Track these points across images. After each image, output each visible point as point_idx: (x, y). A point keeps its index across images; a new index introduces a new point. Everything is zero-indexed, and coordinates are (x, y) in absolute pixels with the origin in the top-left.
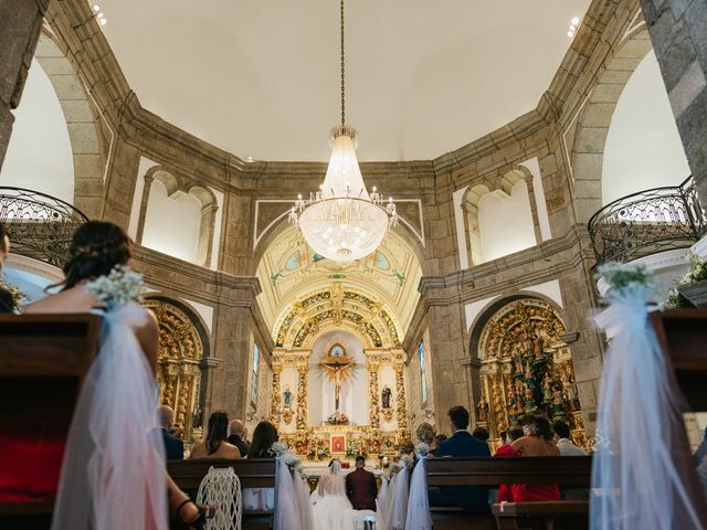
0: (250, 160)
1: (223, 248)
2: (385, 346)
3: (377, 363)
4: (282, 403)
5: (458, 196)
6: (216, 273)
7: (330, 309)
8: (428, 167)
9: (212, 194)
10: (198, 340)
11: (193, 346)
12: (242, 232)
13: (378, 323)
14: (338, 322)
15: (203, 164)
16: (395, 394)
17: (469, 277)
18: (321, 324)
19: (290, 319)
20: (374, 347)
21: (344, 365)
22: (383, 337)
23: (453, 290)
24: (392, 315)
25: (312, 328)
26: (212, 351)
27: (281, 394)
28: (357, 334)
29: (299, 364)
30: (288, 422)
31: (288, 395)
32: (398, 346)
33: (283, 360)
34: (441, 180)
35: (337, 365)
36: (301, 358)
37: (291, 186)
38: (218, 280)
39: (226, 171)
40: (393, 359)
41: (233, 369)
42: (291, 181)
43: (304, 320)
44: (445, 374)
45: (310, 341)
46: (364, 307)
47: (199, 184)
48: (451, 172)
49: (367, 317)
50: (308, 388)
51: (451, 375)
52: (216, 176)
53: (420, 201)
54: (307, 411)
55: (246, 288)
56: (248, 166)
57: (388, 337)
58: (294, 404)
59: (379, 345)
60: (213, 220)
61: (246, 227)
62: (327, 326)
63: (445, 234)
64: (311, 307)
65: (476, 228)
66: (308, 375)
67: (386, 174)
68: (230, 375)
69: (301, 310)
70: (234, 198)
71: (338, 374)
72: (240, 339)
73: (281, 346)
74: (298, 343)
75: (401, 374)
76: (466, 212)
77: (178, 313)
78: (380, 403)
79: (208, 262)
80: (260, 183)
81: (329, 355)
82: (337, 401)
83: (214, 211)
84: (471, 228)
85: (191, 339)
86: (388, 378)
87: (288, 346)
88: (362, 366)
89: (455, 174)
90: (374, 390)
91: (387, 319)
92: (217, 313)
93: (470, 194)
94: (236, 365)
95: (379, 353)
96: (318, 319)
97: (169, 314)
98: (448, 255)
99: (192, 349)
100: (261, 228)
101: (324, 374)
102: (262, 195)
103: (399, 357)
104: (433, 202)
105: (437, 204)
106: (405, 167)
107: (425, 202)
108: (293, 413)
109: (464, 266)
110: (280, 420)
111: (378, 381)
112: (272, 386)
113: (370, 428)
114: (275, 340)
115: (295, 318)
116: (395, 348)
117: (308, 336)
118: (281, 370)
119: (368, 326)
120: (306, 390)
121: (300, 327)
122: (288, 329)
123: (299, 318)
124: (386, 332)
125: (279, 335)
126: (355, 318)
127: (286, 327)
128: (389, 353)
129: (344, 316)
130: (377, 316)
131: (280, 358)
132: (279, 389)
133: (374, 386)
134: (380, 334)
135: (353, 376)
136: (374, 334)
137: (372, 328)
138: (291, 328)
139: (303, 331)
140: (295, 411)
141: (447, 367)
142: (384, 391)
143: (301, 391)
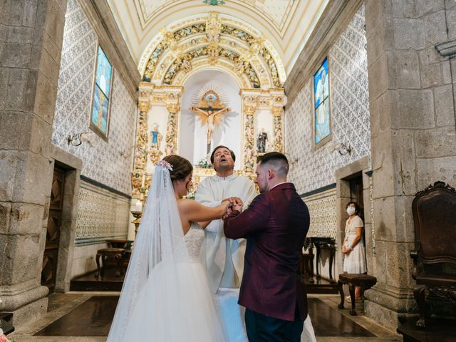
2: (263, 87)
3: (254, 105)
4: (150, 143)
7: (206, 44)
13: (258, 63)
14: (213, 62)
16: (271, 139)
18: (195, 61)
19: (161, 50)
20: (250, 87)
21: (218, 110)
22: (261, 78)
24: (274, 53)
25: (184, 65)
27: (149, 133)
28: (233, 75)
29: (168, 102)
30: (154, 162)
31: (155, 134)
32: (278, 85)
33: (151, 98)
35: (210, 109)
36: (171, 96)
40: (271, 102)
41: (18, 39)
43: (176, 55)
44: (405, 71)
45: (181, 78)
46: (243, 44)
49: (245, 56)
50: (178, 130)
51: (415, 75)
57: (268, 78)
58: (163, 145)
59: (257, 87)
62: (201, 65)
64: (185, 41)
66: (179, 114)
69: (172, 43)
71: (211, 118)
73: (149, 80)
74: (168, 82)
75: (279, 118)
81: (204, 100)
82: (209, 146)
86: (265, 122)
87: (157, 81)
88: (235, 114)
90: (249, 134)
91: (268, 57)
94: (23, 33)
95: (258, 93)
96: (192, 55)
101: (197, 118)
103: (279, 99)
108: (161, 153)
110: (146, 160)
111: (254, 124)
112: (138, 124)
113: (244, 173)
114: (142, 73)
115: (166, 51)
116: (275, 90)
117: (180, 73)
118: (149, 107)
119: (247, 64)
120: (175, 129)
121: (171, 62)
122: (158, 62)
123: (170, 52)
124: (266, 72)
125: (147, 68)
126: (232, 56)
127: (155, 60)
128: (268, 95)
129: (220, 54)
130: (257, 54)
131: (148, 94)
132: (146, 127)
133: (249, 129)
134: (259, 74)
135: (225, 123)
136: (252, 74)
137: (251, 68)
138: (161, 63)
139: (174, 67)
140: (163, 151)
141: (409, 63)
142: (260, 135)
143: (170, 130)
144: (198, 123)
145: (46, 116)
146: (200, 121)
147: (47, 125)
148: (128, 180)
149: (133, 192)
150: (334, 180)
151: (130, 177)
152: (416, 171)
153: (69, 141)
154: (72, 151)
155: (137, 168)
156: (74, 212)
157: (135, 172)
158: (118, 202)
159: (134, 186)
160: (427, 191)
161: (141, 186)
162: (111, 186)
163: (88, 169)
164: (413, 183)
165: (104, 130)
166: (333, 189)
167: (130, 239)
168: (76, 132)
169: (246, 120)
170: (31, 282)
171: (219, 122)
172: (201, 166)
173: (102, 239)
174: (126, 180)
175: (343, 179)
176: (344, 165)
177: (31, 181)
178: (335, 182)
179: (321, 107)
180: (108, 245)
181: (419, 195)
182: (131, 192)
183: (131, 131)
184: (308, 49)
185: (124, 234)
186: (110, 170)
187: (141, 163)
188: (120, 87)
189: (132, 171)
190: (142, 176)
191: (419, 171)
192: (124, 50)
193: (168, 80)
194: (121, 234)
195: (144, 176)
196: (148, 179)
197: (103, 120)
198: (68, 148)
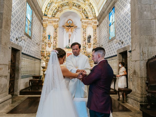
2: (90, 18)
3: (86, 25)
4: (47, 39)
7: (68, 1)
13: (88, 9)
14: (70, 8)
18: (64, 8)
19: (50, 4)
20: (85, 18)
21: (72, 27)
22: (89, 14)
24: (94, 5)
25: (60, 9)
27: (47, 35)
28: (78, 13)
29: (54, 24)
30: (50, 47)
31: (49, 36)
32: (95, 17)
33: (47, 22)
35: (70, 26)
36: (55, 21)
40: (93, 24)
43: (56, 5)
44: (145, 13)
45: (59, 15)
46: (82, 1)
49: (83, 6)
50: (58, 34)
51: (149, 14)
54: (57, 43)
57: (91, 14)
58: (52, 40)
59: (87, 18)
62: (66, 9)
66: (58, 29)
69: (55, 1)
71: (70, 30)
73: (46, 15)
74: (53, 16)
75: (96, 30)
78: (87, 41)
81: (67, 23)
82: (69, 40)
86: (90, 31)
87: (50, 16)
88: (79, 28)
90: (84, 36)
91: (91, 6)
95: (87, 20)
96: (62, 6)
103: (95, 23)
108: (52, 43)
110: (46, 46)
111: (86, 32)
112: (43, 32)
113: (82, 50)
114: (44, 13)
115: (53, 4)
116: (94, 19)
117: (58, 13)
118: (46, 26)
119: (83, 9)
120: (57, 34)
121: (55, 8)
122: (49, 8)
123: (54, 4)
124: (91, 12)
125: (45, 11)
126: (78, 6)
127: (48, 8)
128: (91, 21)
129: (73, 5)
130: (87, 5)
131: (46, 21)
133: (84, 34)
134: (88, 13)
135: (75, 31)
136: (85, 13)
137: (85, 10)
138: (51, 8)
139: (56, 10)
140: (52, 42)
141: (147, 9)
142: (88, 36)
143: (55, 34)
144: (65, 32)
145: (7, 31)
146: (66, 31)
147: (8, 34)
148: (40, 53)
149: (42, 58)
150: (116, 53)
151: (40, 52)
152: (148, 51)
153: (17, 40)
154: (18, 43)
155: (43, 49)
156: (20, 66)
157: (42, 50)
158: (36, 62)
159: (42, 56)
160: (152, 59)
161: (44, 55)
162: (33, 56)
163: (24, 50)
164: (147, 55)
165: (30, 35)
166: (116, 57)
167: (41, 75)
168: (19, 36)
169: (83, 31)
170: (5, 93)
171: (73, 31)
172: (66, 48)
173: (31, 76)
174: (39, 53)
175: (119, 53)
176: (120, 48)
177: (3, 56)
178: (117, 54)
179: (112, 26)
180: (33, 77)
181: (149, 60)
182: (41, 58)
183: (40, 35)
184: (107, 3)
185: (39, 73)
186: (33, 50)
187: (44, 47)
188: (35, 18)
189: (41, 50)
190: (45, 52)
191: (149, 51)
192: (37, 3)
193: (54, 15)
194: (38, 73)
195: (46, 52)
196: (47, 53)
197: (29, 31)
198: (16, 43)
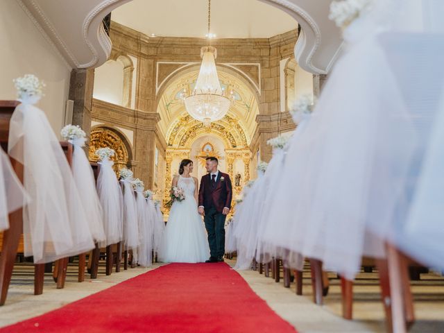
0: (153, 36)
1: (138, 94)
2: (238, 147)
3: (233, 158)
5: (283, 63)
6: (134, 111)
8: (266, 42)
9: (130, 60)
10: (125, 150)
11: (123, 154)
12: (149, 83)
13: (235, 132)
14: (208, 131)
15: (124, 40)
16: (243, 178)
17: (284, 116)
18: (198, 131)
19: (177, 128)
20: (231, 148)
22: (237, 141)
23: (275, 123)
24: (243, 127)
25: (192, 134)
26: (133, 156)
28: (221, 139)
29: (182, 157)
32: (247, 147)
33: (173, 155)
34: (273, 51)
36: (184, 154)
37: (178, 53)
38: (136, 115)
39: (138, 43)
40: (243, 155)
41: (145, 167)
42: (179, 49)
43: (186, 129)
45: (190, 142)
46: (226, 121)
47: (122, 54)
48: (280, 47)
49: (227, 128)
52: (132, 47)
53: (259, 64)
55: (153, 119)
56: (151, 39)
57: (241, 141)
59: (234, 146)
60: (131, 77)
61: (151, 80)
62: (201, 133)
63: (273, 88)
65: (292, 85)
67: (239, 46)
68: (144, 170)
69: (185, 123)
70: (144, 61)
72: (149, 150)
73: (171, 145)
74: (183, 142)
75: (248, 165)
76: (286, 75)
77: (113, 135)
79: (129, 104)
80: (159, 50)
81: (203, 151)
83: (132, 71)
84: (289, 85)
85: (121, 149)
89: (282, 48)
91: (240, 130)
92: (135, 134)
93: (290, 62)
94: (147, 165)
95: (234, 151)
96: (195, 128)
97: (109, 136)
98: (274, 101)
99: (122, 155)
100: (160, 81)
101: (199, 163)
102: (160, 59)
103: (247, 154)
104: (267, 66)
105: (270, 67)
106: (251, 42)
107: (262, 65)
109: (283, 110)
111: (233, 169)
112: (166, 171)
114: (167, 142)
115: (181, 127)
116: (245, 149)
117: (189, 139)
118: (171, 161)
119: (228, 134)
121: (183, 134)
122: (176, 134)
123: (183, 127)
124: (240, 138)
125: (170, 139)
126: (220, 128)
128: (241, 152)
129: (212, 127)
130: (234, 128)
131: (171, 153)
132: (170, 173)
133: (230, 173)
134: (236, 139)
136: (231, 139)
137: (231, 135)
138: (178, 134)
139: (185, 136)
146: (201, 165)
169: (228, 167)
